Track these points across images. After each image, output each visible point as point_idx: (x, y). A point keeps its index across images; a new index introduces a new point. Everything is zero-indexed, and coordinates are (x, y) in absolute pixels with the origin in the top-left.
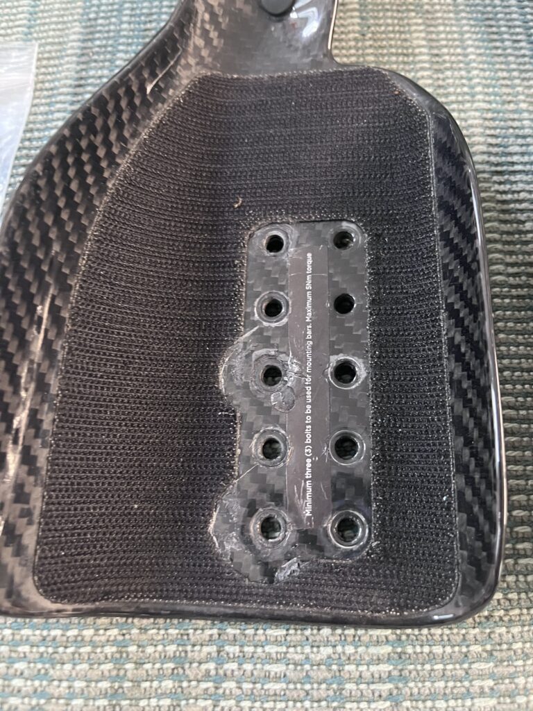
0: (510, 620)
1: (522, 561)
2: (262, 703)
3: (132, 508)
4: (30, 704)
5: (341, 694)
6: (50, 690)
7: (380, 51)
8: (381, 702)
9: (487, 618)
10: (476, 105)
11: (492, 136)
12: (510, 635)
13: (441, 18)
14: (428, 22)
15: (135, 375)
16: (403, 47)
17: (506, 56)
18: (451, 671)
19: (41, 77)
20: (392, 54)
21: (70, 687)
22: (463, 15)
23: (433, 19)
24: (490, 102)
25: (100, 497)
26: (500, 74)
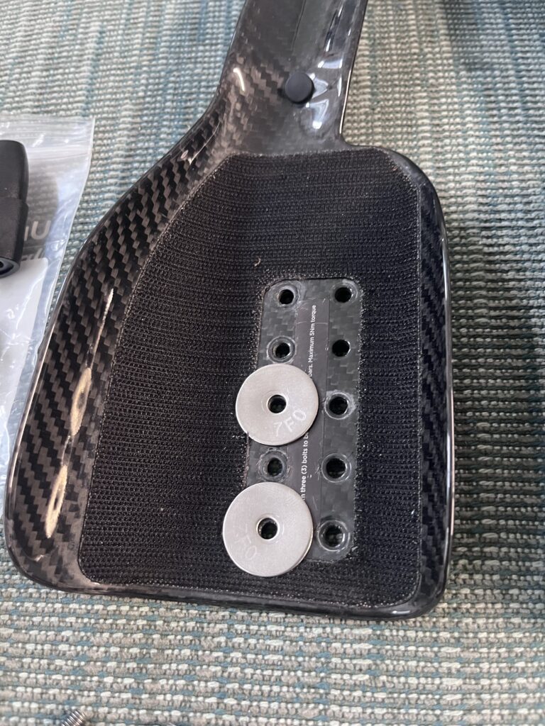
0: (476, 613)
1: (489, 563)
2: (262, 671)
3: (159, 511)
4: (72, 666)
5: (327, 666)
6: (90, 654)
7: (387, 123)
8: (361, 675)
9: (455, 609)
10: (470, 169)
11: (483, 196)
12: (476, 626)
13: (444, 90)
14: (431, 95)
15: (166, 403)
16: (407, 119)
17: (501, 123)
18: (423, 652)
19: (97, 148)
20: (398, 126)
21: (106, 652)
22: (465, 86)
23: (436, 91)
24: (483, 166)
25: (133, 500)
26: (494, 140)
